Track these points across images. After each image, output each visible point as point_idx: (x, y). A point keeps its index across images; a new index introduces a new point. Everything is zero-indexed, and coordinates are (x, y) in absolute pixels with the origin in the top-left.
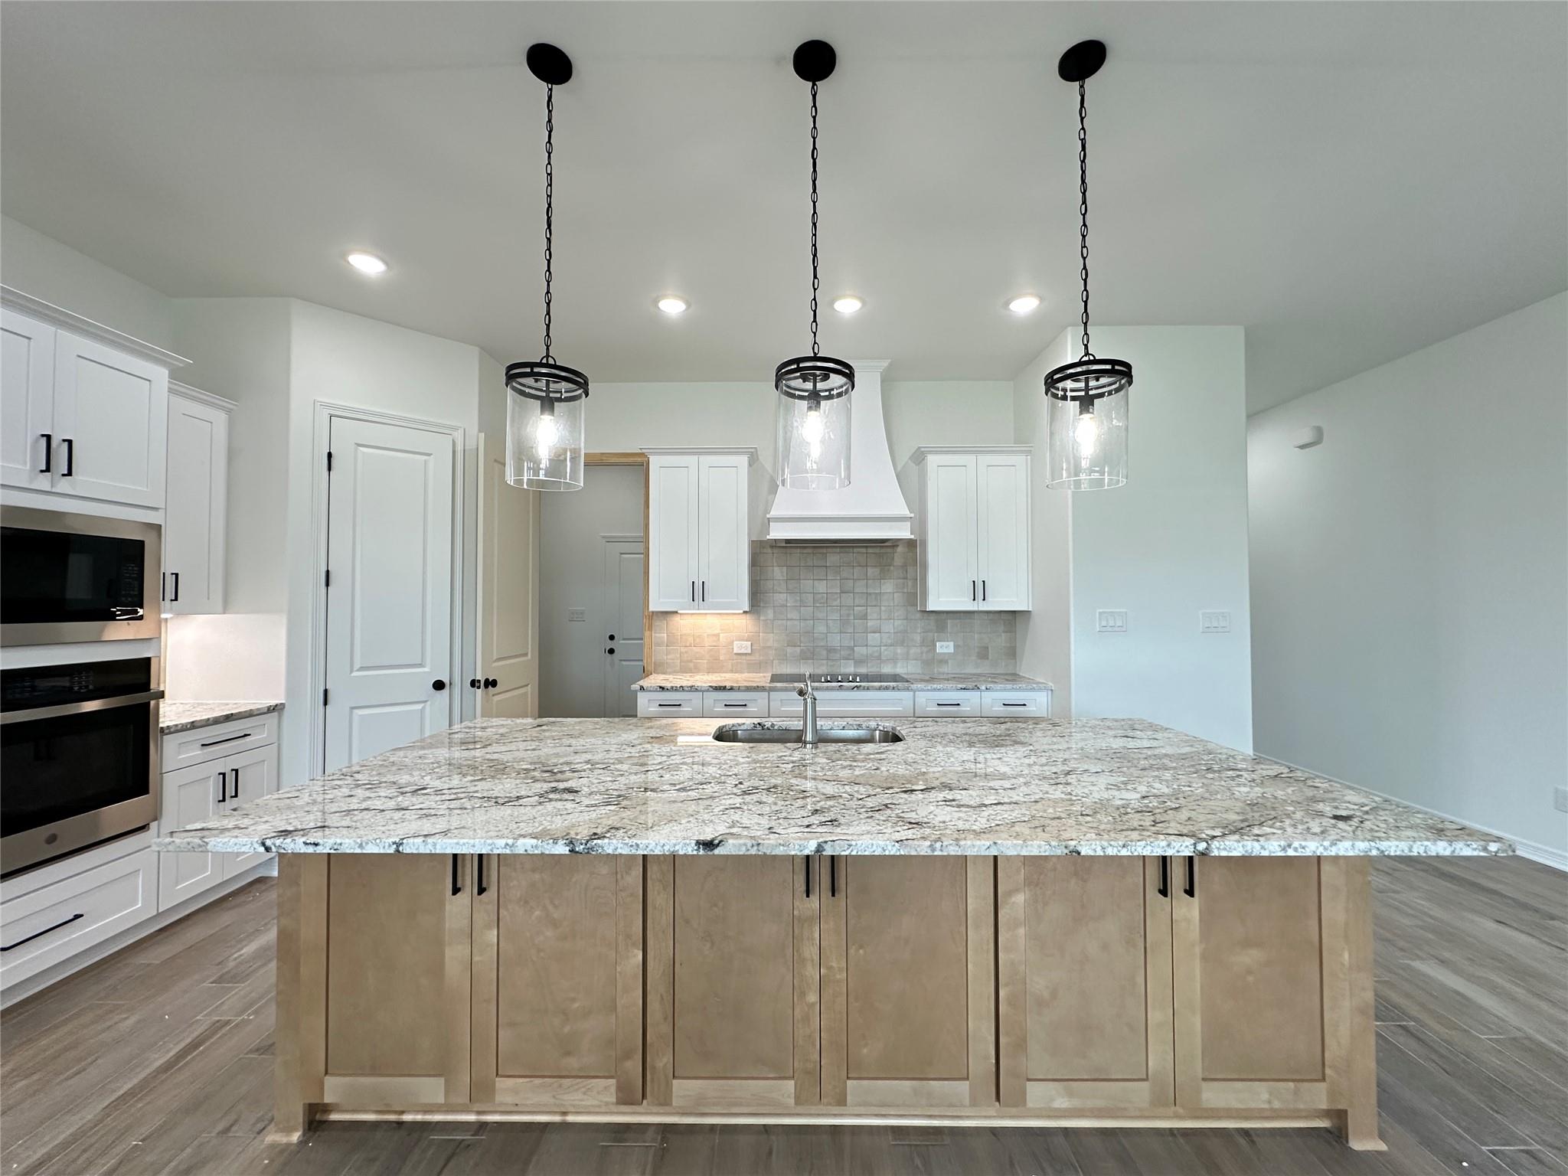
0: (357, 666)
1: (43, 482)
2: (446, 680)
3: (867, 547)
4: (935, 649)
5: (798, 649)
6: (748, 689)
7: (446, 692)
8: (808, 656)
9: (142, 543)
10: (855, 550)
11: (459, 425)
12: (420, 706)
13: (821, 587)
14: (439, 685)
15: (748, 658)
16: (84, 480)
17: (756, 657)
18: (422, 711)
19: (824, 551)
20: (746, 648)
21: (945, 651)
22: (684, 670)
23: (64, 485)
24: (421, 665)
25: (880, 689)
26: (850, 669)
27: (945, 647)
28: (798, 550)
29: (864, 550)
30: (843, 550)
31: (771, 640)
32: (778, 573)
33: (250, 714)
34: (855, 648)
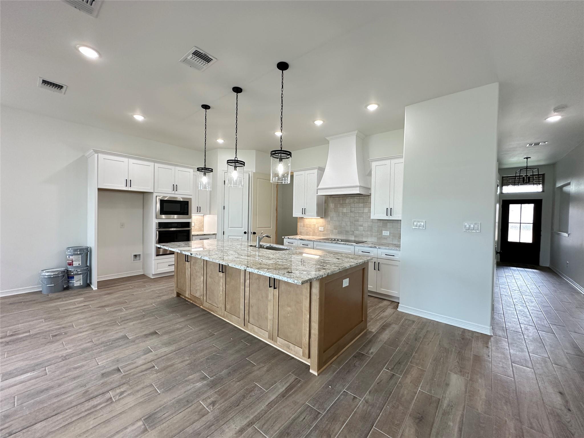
0: (229, 227)
1: (173, 192)
2: (247, 232)
3: (359, 196)
4: (382, 234)
5: (337, 231)
6: (308, 240)
7: (247, 234)
8: (340, 233)
9: (188, 202)
10: (356, 197)
11: (251, 170)
12: (241, 237)
13: (345, 210)
14: (245, 233)
15: (323, 232)
16: (179, 191)
17: (325, 232)
18: (242, 238)
19: (346, 198)
20: (322, 229)
21: (386, 234)
22: (307, 235)
23: (176, 192)
24: (242, 228)
25: (343, 244)
26: (353, 238)
27: (386, 233)
28: (338, 198)
29: (358, 197)
30: (351, 198)
31: (329, 227)
32: (332, 205)
33: (209, 235)
34: (355, 231)
